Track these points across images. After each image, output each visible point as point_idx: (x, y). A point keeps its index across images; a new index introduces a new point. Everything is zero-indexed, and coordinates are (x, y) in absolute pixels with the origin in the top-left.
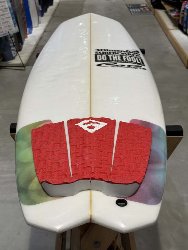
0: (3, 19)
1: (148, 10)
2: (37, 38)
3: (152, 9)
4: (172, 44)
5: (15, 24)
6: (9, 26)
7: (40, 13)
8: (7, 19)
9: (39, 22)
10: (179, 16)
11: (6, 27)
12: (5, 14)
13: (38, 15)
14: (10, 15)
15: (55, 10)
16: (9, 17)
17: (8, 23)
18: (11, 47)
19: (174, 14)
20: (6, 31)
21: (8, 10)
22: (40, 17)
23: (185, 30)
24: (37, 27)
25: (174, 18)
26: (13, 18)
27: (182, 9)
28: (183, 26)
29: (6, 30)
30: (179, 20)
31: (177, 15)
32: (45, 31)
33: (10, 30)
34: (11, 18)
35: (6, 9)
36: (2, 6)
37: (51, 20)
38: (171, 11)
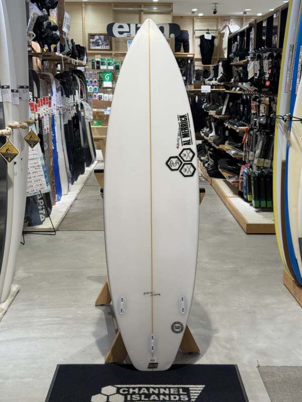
0: (35, 177)
1: (204, 180)
2: (68, 205)
3: (209, 179)
4: (230, 211)
5: (47, 183)
6: (41, 185)
7: (70, 179)
8: (39, 177)
9: (69, 190)
10: (238, 182)
11: (38, 185)
12: (37, 172)
13: (69, 182)
14: (42, 173)
15: (88, 179)
16: (42, 175)
17: (41, 181)
18: (39, 210)
19: (232, 180)
20: (37, 190)
21: (41, 168)
22: (70, 184)
23: (245, 197)
24: (67, 194)
25: (232, 184)
26: (46, 176)
27: (241, 174)
28: (243, 193)
29: (38, 188)
30: (239, 187)
31: (236, 181)
32: (76, 199)
33: (42, 189)
34: (44, 176)
35: (38, 166)
36: (35, 163)
37: (82, 188)
38: (230, 177)
